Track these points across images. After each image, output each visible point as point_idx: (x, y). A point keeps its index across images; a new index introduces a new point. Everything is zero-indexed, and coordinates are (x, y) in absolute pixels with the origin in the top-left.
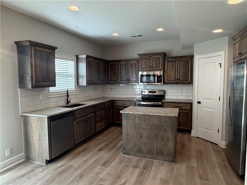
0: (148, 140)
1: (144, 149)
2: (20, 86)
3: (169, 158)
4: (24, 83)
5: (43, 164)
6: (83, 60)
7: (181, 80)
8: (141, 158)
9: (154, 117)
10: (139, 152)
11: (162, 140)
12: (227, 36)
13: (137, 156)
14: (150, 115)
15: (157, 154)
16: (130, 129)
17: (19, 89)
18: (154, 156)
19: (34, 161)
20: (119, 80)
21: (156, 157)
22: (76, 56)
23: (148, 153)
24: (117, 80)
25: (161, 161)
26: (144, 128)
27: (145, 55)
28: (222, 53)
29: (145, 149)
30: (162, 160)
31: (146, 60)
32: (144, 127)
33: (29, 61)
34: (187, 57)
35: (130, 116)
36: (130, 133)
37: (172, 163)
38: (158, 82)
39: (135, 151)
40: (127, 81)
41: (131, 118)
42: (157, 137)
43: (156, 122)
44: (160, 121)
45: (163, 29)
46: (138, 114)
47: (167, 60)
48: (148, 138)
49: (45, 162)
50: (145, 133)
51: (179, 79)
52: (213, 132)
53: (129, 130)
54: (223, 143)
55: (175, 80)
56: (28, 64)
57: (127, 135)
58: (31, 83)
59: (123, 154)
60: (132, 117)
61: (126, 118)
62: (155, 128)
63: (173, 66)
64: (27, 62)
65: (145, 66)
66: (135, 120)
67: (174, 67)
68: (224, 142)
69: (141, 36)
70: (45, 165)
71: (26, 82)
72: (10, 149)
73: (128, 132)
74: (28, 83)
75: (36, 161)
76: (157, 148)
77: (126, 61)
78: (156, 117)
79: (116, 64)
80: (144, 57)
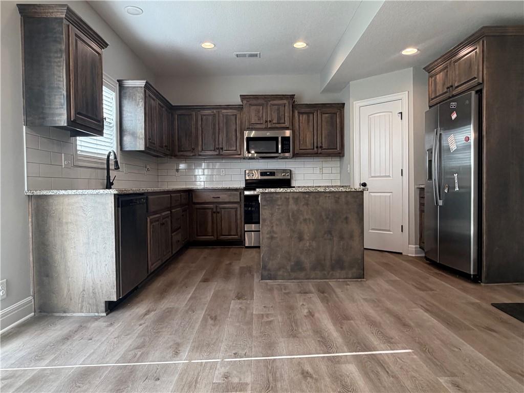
0: (314, 242)
1: (305, 261)
2: (28, 119)
3: (354, 270)
4: (42, 113)
5: (97, 314)
6: (136, 92)
7: (324, 149)
8: (300, 281)
9: (326, 197)
10: (297, 270)
11: (341, 238)
12: (411, 67)
13: (292, 279)
14: (319, 192)
15: (333, 268)
16: (277, 225)
17: (24, 127)
18: (326, 273)
19: (65, 312)
20: (200, 148)
21: (331, 273)
22: (118, 81)
23: (314, 268)
24: (194, 149)
25: (340, 280)
26: (305, 220)
27: (256, 97)
28: (404, 96)
29: (307, 262)
30: (342, 277)
31: (258, 107)
32: (307, 217)
33: (61, 57)
34: (334, 105)
35: (278, 198)
36: (276, 233)
37: (359, 280)
38: (283, 151)
39: (289, 268)
40: (218, 150)
41: (279, 203)
42: (331, 234)
43: (328, 204)
44: (337, 202)
45: (305, 45)
46: (295, 191)
47: (297, 109)
48: (314, 238)
49: (102, 307)
50: (308, 230)
51: (321, 147)
52: (392, 233)
53: (275, 229)
54: (412, 248)
55: (314, 149)
56: (59, 64)
57: (272, 238)
58: (65, 112)
59: (262, 279)
60: (281, 198)
61: (269, 202)
62: (327, 218)
63: (308, 122)
64: (57, 60)
65: (257, 119)
66: (288, 205)
67: (311, 124)
68: (414, 246)
69: (256, 55)
70: (105, 314)
71: (50, 108)
72: (7, 280)
73: (274, 232)
74: (58, 111)
75: (74, 312)
76: (331, 256)
77: (213, 108)
78: (328, 195)
79: (191, 114)
80: (254, 102)
